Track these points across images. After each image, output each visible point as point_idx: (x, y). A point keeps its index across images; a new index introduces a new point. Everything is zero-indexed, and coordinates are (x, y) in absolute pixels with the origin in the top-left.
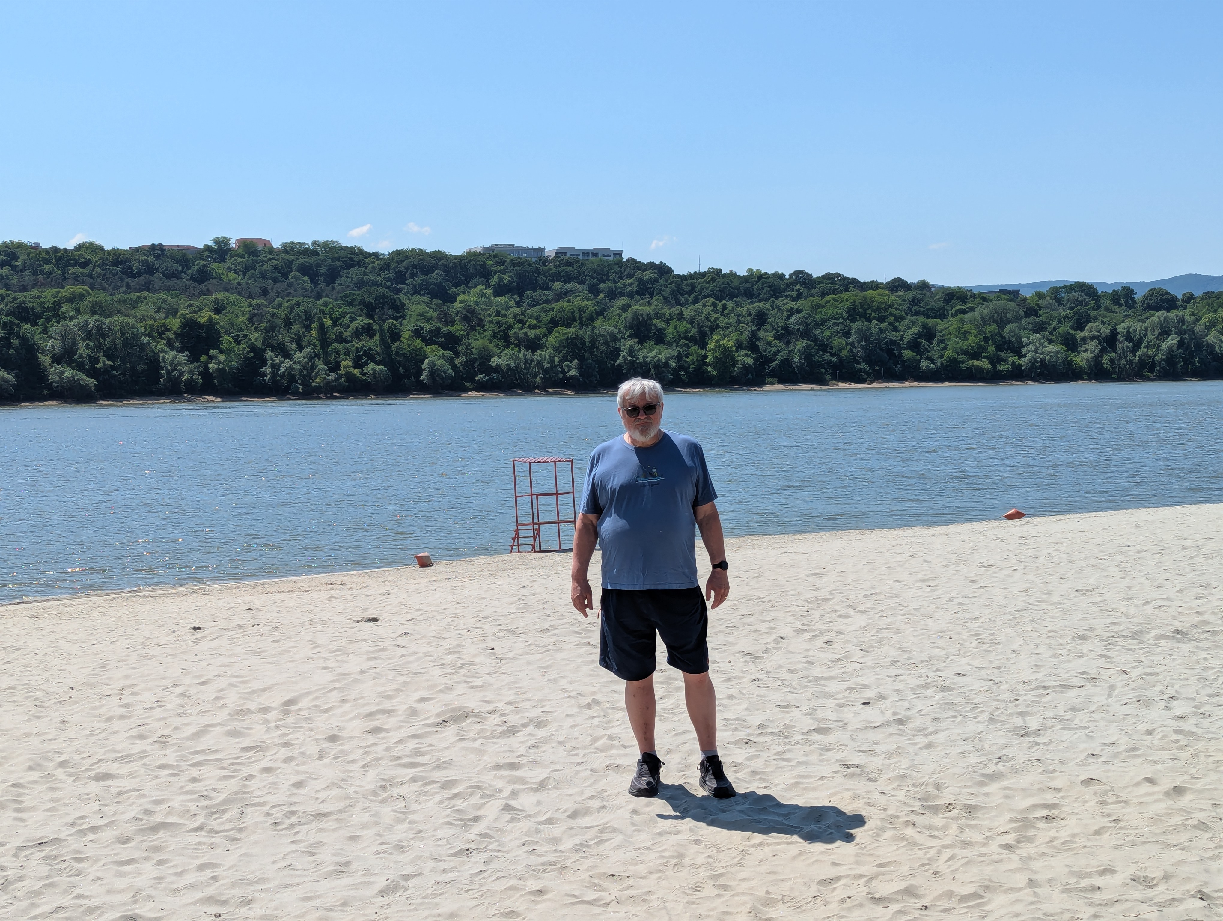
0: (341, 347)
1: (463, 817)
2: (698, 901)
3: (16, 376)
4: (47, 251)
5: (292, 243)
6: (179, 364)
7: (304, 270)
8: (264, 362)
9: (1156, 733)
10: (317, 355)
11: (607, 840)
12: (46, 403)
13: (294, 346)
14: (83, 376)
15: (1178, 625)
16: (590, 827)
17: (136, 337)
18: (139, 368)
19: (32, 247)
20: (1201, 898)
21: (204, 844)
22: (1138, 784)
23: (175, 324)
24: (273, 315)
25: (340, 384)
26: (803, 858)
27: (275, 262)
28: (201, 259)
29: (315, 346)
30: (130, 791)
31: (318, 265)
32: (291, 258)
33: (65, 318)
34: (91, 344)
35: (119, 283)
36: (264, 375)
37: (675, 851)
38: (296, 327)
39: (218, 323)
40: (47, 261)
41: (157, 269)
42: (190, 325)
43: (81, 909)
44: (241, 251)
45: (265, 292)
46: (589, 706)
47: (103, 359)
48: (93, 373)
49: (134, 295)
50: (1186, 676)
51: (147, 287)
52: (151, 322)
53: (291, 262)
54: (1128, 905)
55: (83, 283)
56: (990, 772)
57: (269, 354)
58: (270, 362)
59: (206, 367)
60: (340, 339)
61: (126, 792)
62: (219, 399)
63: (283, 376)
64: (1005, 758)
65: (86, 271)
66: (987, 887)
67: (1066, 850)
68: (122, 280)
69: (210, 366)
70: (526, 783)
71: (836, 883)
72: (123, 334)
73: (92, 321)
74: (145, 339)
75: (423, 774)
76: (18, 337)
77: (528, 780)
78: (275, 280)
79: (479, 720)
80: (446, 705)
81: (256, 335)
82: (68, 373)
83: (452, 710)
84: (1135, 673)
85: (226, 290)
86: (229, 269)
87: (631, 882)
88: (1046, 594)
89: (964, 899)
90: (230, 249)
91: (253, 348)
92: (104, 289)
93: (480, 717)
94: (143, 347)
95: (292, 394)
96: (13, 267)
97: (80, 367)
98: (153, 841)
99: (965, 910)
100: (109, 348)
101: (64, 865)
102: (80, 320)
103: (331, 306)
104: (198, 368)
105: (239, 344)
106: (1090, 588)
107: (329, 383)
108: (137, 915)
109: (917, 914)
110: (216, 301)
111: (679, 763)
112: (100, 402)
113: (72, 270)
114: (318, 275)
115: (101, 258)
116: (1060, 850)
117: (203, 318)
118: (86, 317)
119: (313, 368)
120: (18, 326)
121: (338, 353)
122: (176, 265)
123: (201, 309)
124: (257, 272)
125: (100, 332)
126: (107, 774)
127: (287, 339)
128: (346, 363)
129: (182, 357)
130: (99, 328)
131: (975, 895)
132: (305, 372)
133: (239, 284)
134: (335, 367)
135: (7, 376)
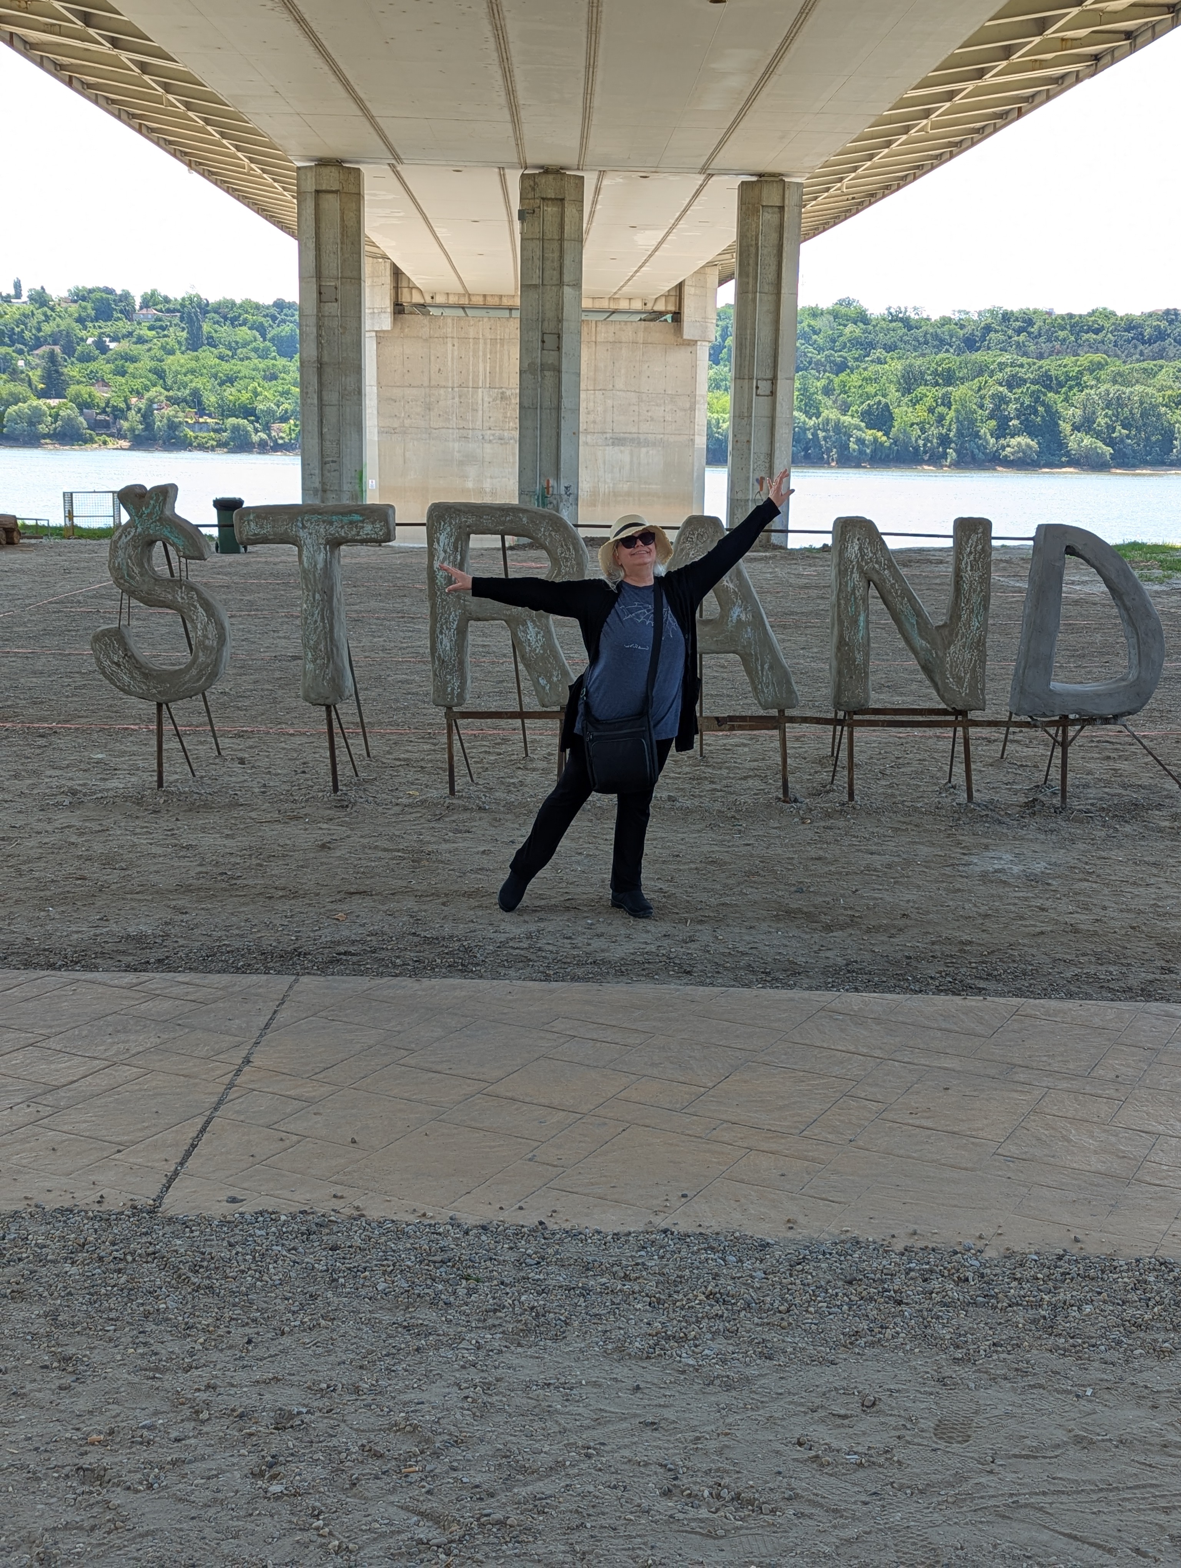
3: (1039, 443)
4: (1061, 317)
12: (1064, 470)
14: (1100, 444)
17: (1155, 407)
18: (1153, 439)
19: (1047, 313)
33: (1087, 387)
35: (1132, 350)
40: (1063, 328)
41: (1169, 336)
47: (1119, 428)
48: (1110, 442)
49: (1150, 364)
51: (1160, 355)
52: (1170, 392)
55: (1097, 351)
65: (1099, 337)
68: (1136, 347)
72: (1142, 403)
73: (1113, 389)
74: (1163, 410)
76: (1044, 405)
82: (1087, 441)
92: (1117, 356)
94: (1159, 417)
96: (1029, 333)
97: (1098, 435)
100: (1126, 418)
102: (1103, 388)
112: (1114, 470)
113: (1086, 336)
115: (1114, 324)
118: (1107, 386)
120: (1045, 395)
125: (1120, 402)
130: (1119, 398)
135: (1032, 443)
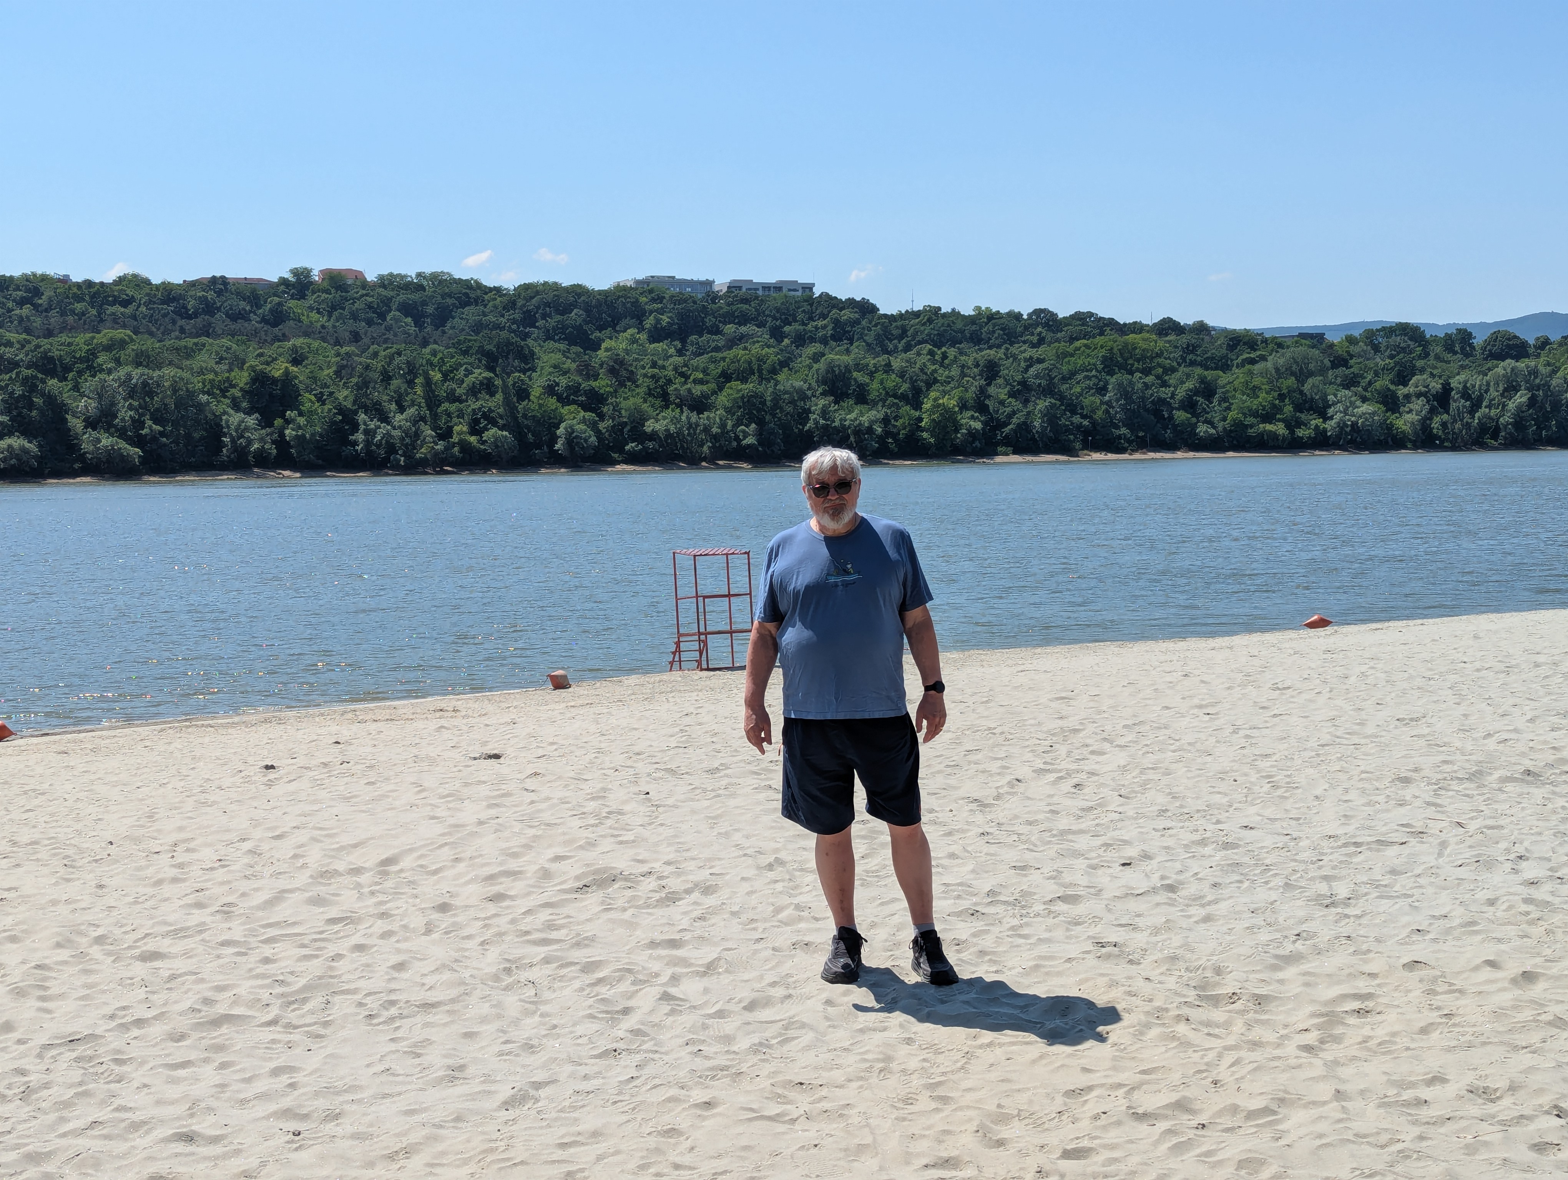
0: (453, 407)
1: (610, 1009)
2: (910, 1117)
3: (40, 446)
4: (78, 285)
5: (391, 275)
6: (247, 429)
7: (407, 309)
8: (355, 427)
9: (1500, 902)
10: (423, 419)
11: (794, 1038)
12: (78, 480)
13: (393, 406)
14: (123, 444)
15: (1528, 764)
16: (772, 1022)
17: (191, 394)
18: (196, 435)
19: (59, 280)
20: (1558, 1116)
21: (279, 1042)
22: (1476, 968)
23: (242, 378)
24: (367, 367)
25: (453, 456)
26: (1044, 1062)
27: (370, 299)
28: (275, 295)
29: (420, 407)
30: (186, 974)
31: (424, 303)
32: (389, 293)
33: (101, 371)
34: (136, 404)
35: (170, 327)
36: (355, 443)
37: (881, 1052)
38: (396, 383)
39: (296, 377)
40: (79, 299)
41: (219, 309)
42: (260, 380)
43: (123, 1125)
44: (326, 284)
45: (356, 337)
46: (770, 867)
47: (149, 423)
48: (138, 441)
49: (190, 342)
50: (1538, 830)
51: (206, 331)
52: (211, 376)
53: (390, 299)
54: (1463, 1123)
55: (124, 326)
56: (1287, 953)
57: (362, 417)
58: (362, 427)
59: (282, 435)
60: (453, 398)
61: (180, 976)
62: (298, 475)
63: (379, 446)
64: (1304, 935)
65: (128, 311)
66: (1282, 1100)
67: (1384, 1053)
68: (174, 322)
69: (287, 432)
70: (690, 965)
71: (1087, 1094)
72: (175, 391)
73: (137, 374)
74: (204, 398)
75: (559, 954)
76: (43, 394)
77: (693, 961)
78: (370, 323)
79: (629, 884)
80: (587, 865)
81: (346, 393)
82: (106, 441)
83: (595, 872)
84: (1473, 826)
85: (306, 334)
86: (311, 308)
87: (824, 1092)
88: (1359, 724)
89: (1251, 1115)
90: (311, 283)
91: (341, 410)
92: (151, 334)
93: (631, 881)
94: (200, 407)
95: (391, 468)
96: (36, 307)
97: (122, 433)
98: (214, 1038)
99: (1255, 1130)
100: (157, 410)
101: (101, 1069)
102: (122, 372)
103: (440, 355)
104: (271, 434)
105: (324, 404)
106: (1415, 715)
107: (436, 454)
108: (194, 1132)
109: (1191, 1134)
110: (294, 350)
111: (886, 941)
112: (146, 478)
113: (111, 309)
114: (423, 315)
115: (148, 295)
116: (1375, 1052)
117: (277, 370)
118: (128, 369)
119: (417, 435)
120: (43, 382)
121: (449, 415)
122: (243, 304)
123: (275, 359)
124: (346, 312)
125: (146, 390)
126: (156, 953)
127: (385, 398)
128: (460, 428)
129: (251, 421)
130: (145, 384)
131: (1266, 1111)
132: (408, 440)
133: (323, 327)
134: (445, 434)
135: (27, 445)
